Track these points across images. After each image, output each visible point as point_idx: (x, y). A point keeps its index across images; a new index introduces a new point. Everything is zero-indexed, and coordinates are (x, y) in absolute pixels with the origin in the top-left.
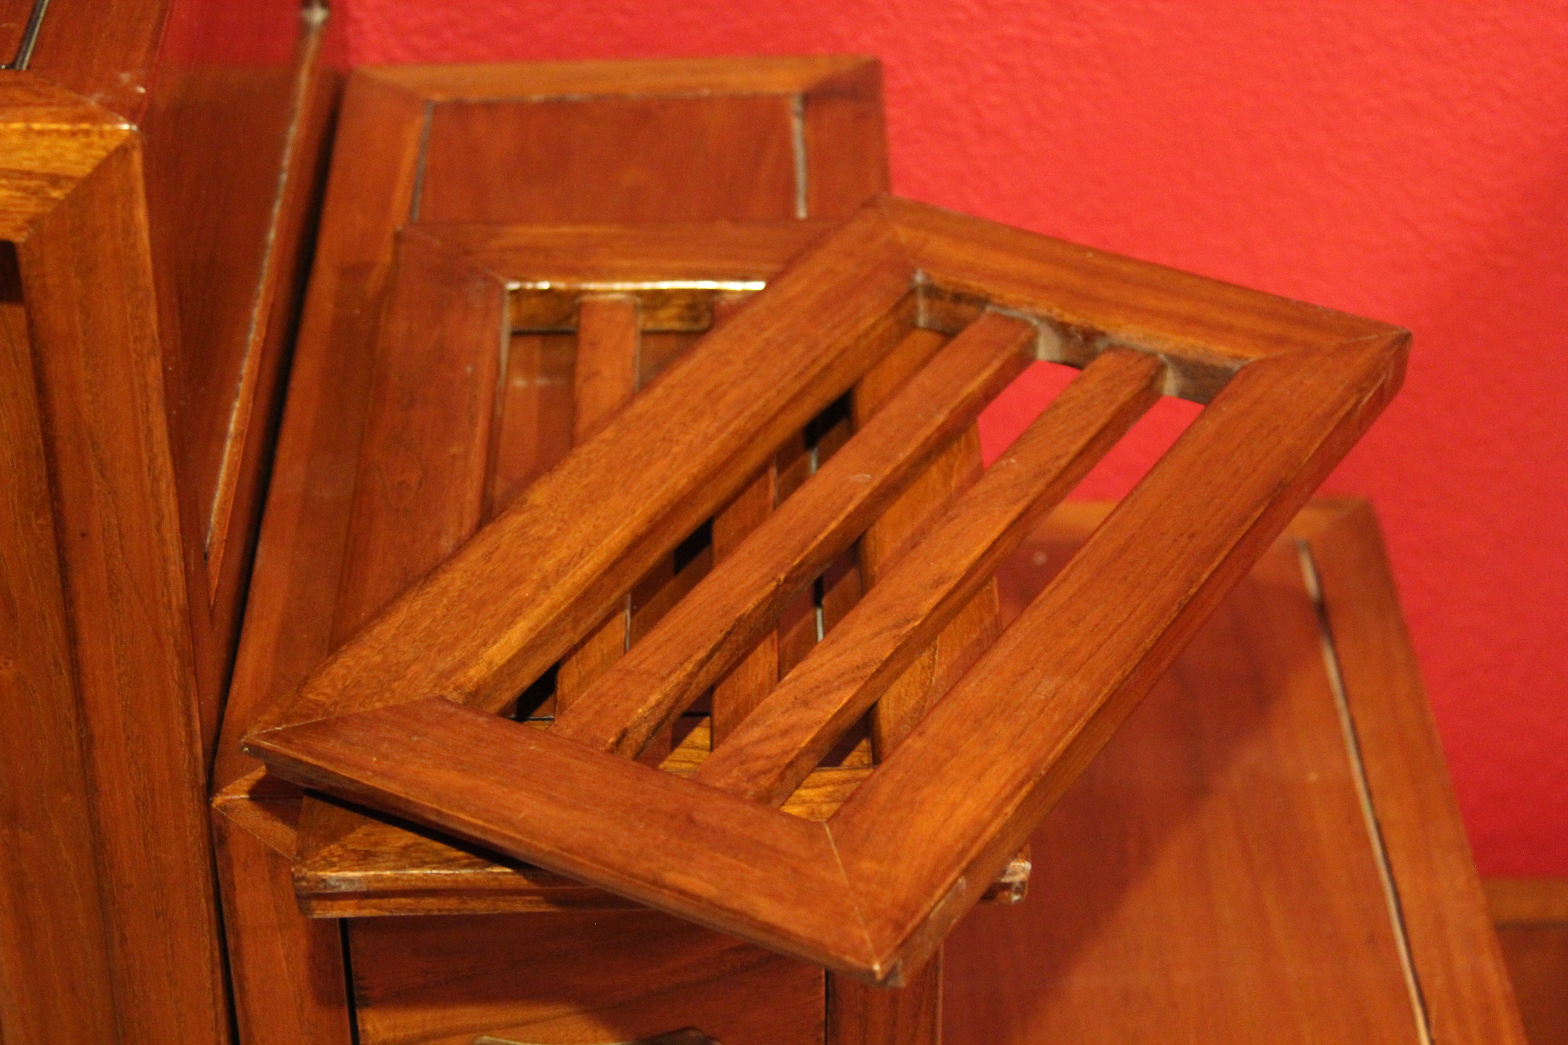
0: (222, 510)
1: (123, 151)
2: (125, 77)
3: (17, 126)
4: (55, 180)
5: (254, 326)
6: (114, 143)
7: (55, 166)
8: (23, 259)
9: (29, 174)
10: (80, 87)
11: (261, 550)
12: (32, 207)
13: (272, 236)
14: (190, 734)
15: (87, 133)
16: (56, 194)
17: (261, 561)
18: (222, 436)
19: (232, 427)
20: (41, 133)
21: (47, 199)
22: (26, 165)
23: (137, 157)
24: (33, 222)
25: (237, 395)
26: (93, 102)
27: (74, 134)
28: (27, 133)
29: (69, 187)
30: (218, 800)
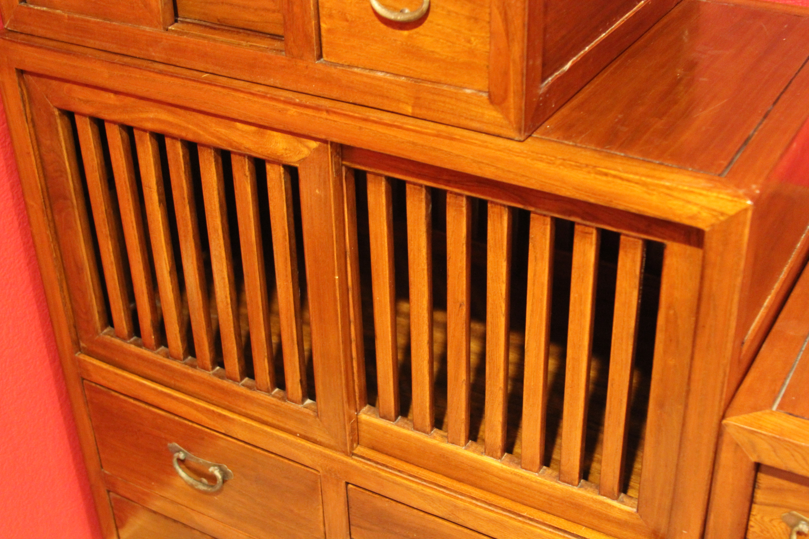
0: (754, 330)
1: (746, 210)
2: (754, 186)
3: (715, 194)
4: (722, 214)
5: (783, 273)
6: (743, 207)
7: (723, 210)
8: (707, 236)
9: (714, 210)
10: (738, 186)
11: (764, 346)
12: (713, 221)
13: (799, 245)
14: (721, 399)
15: (736, 201)
16: (722, 219)
17: (763, 349)
18: (760, 306)
19: (766, 304)
20: (722, 199)
21: (718, 219)
22: (715, 208)
23: (750, 214)
24: (712, 225)
25: (770, 294)
26: (741, 192)
27: (732, 201)
29: (726, 216)
30: (724, 422)
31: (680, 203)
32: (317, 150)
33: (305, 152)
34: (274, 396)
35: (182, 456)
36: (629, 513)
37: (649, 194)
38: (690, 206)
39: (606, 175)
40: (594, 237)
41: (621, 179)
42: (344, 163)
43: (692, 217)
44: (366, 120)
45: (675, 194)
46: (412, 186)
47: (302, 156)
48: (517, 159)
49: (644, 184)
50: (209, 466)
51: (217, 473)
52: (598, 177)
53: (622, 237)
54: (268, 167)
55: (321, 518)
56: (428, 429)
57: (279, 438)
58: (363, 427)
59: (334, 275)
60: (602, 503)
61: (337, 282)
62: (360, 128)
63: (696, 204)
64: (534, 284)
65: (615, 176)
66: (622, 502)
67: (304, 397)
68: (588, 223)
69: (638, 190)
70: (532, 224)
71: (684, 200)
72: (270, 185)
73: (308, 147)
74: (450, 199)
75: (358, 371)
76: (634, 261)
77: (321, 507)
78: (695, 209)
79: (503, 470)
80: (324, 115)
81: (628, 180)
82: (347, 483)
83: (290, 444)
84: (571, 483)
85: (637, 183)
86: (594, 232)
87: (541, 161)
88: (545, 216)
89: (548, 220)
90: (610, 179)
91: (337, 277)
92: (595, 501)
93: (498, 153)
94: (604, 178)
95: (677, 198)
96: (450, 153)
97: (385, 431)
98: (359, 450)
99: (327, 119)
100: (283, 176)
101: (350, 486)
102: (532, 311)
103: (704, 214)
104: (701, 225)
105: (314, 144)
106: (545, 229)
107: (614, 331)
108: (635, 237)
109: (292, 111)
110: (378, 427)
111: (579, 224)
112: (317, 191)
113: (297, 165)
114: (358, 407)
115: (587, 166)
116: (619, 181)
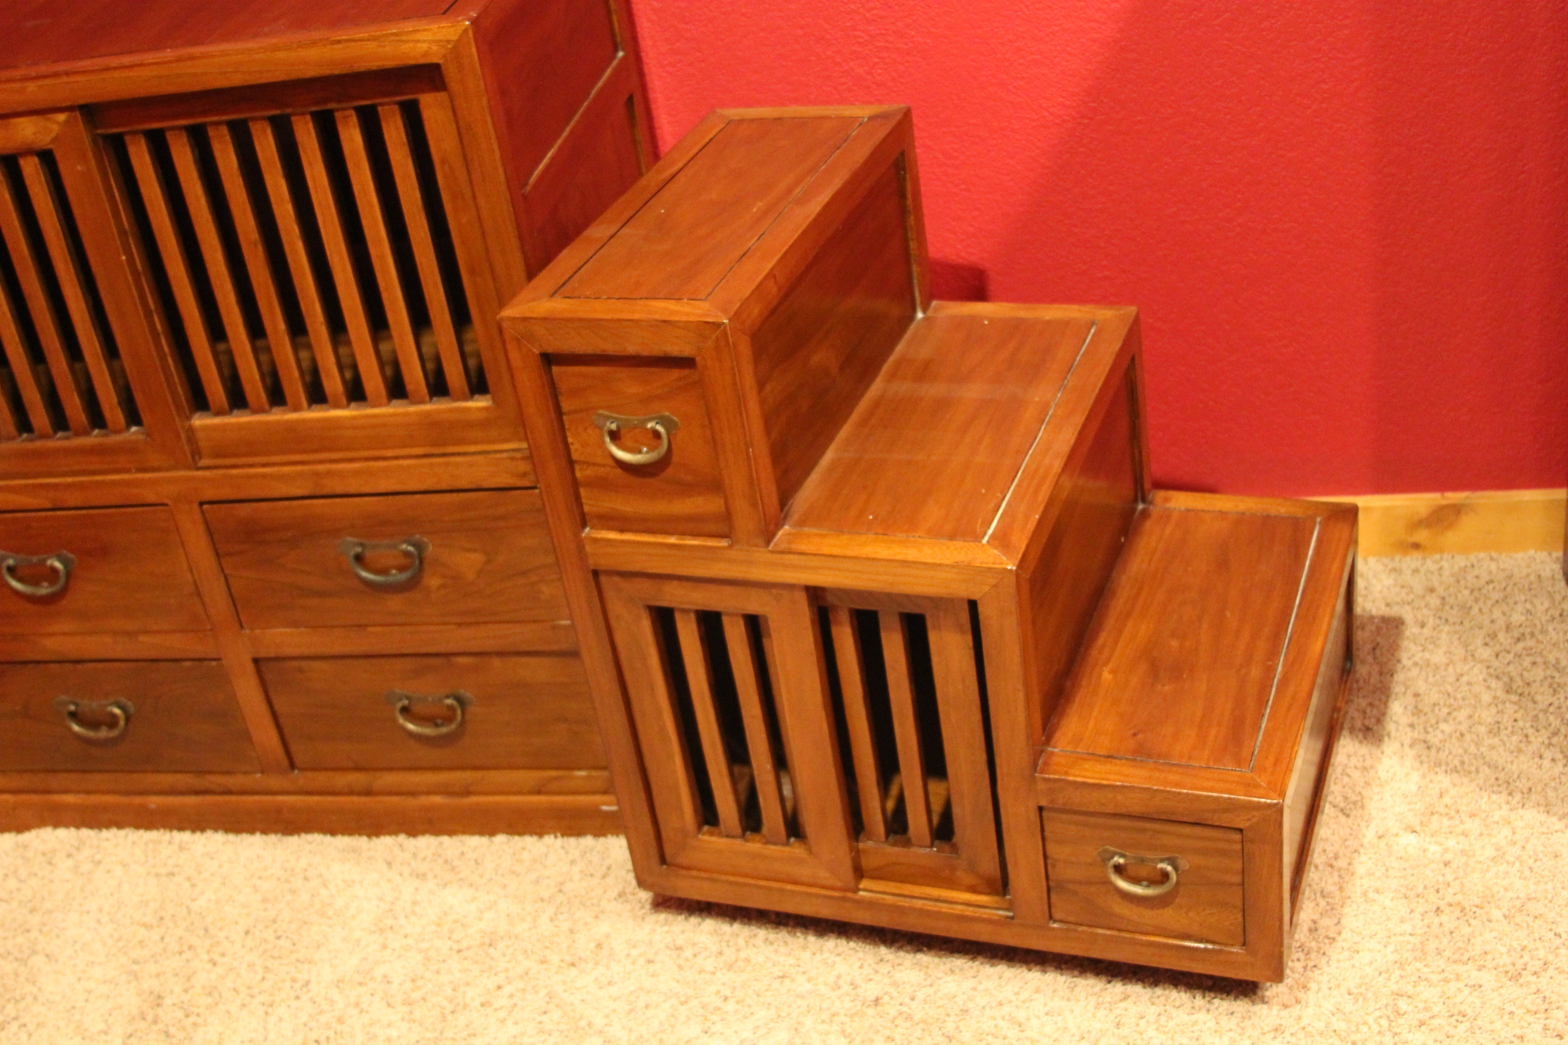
1: (466, 30)
2: (471, 12)
3: (436, 26)
4: (448, 42)
6: (463, 28)
7: (449, 37)
8: (443, 68)
9: (441, 41)
10: (457, 16)
12: (443, 51)
15: (457, 27)
16: (450, 46)
20: (443, 28)
21: (447, 48)
22: (440, 38)
23: (471, 33)
24: (444, 56)
26: (460, 18)
27: (451, 27)
28: (439, 28)
29: (452, 43)
31: (411, 45)
32: (67, 122)
33: (55, 129)
34: (96, 436)
35: (11, 562)
36: (486, 409)
37: (380, 46)
38: (419, 45)
39: (339, 42)
40: (354, 120)
41: (355, 41)
42: (99, 131)
43: (426, 54)
44: (107, 69)
45: (404, 38)
46: (171, 132)
47: (53, 135)
48: (258, 56)
49: (375, 39)
50: (45, 560)
51: (58, 565)
52: (335, 46)
53: (380, 109)
54: (22, 162)
55: (185, 566)
56: (267, 407)
57: (113, 483)
58: (200, 435)
59: (119, 255)
60: (457, 410)
61: (125, 263)
62: (104, 79)
63: (424, 41)
64: (317, 192)
65: (347, 41)
66: (477, 400)
67: (129, 425)
68: (344, 105)
69: (372, 46)
70: (295, 128)
71: (413, 41)
72: (28, 181)
73: (58, 123)
74: (212, 132)
75: (176, 368)
76: (397, 128)
77: (181, 551)
78: (425, 46)
79: (354, 418)
80: (65, 79)
81: (361, 40)
82: (201, 504)
83: (128, 484)
84: (422, 402)
85: (369, 40)
86: (353, 113)
87: (279, 50)
88: (303, 114)
89: (308, 118)
90: (345, 45)
91: (124, 258)
92: (451, 410)
93: (239, 57)
94: (340, 46)
95: (408, 41)
96: (195, 75)
97: (224, 428)
98: (204, 462)
99: (68, 83)
100: (39, 166)
101: (205, 507)
102: (324, 222)
103: (435, 48)
104: (435, 60)
105: (61, 117)
106: (308, 129)
107: (405, 210)
108: (388, 104)
109: (31, 86)
110: (215, 428)
111: (338, 110)
112: (79, 168)
113: (51, 146)
114: (188, 412)
115: (321, 40)
116: (353, 44)
